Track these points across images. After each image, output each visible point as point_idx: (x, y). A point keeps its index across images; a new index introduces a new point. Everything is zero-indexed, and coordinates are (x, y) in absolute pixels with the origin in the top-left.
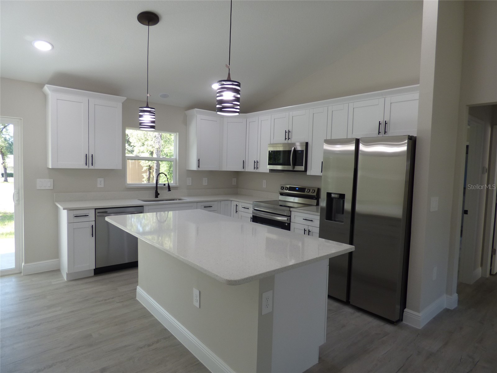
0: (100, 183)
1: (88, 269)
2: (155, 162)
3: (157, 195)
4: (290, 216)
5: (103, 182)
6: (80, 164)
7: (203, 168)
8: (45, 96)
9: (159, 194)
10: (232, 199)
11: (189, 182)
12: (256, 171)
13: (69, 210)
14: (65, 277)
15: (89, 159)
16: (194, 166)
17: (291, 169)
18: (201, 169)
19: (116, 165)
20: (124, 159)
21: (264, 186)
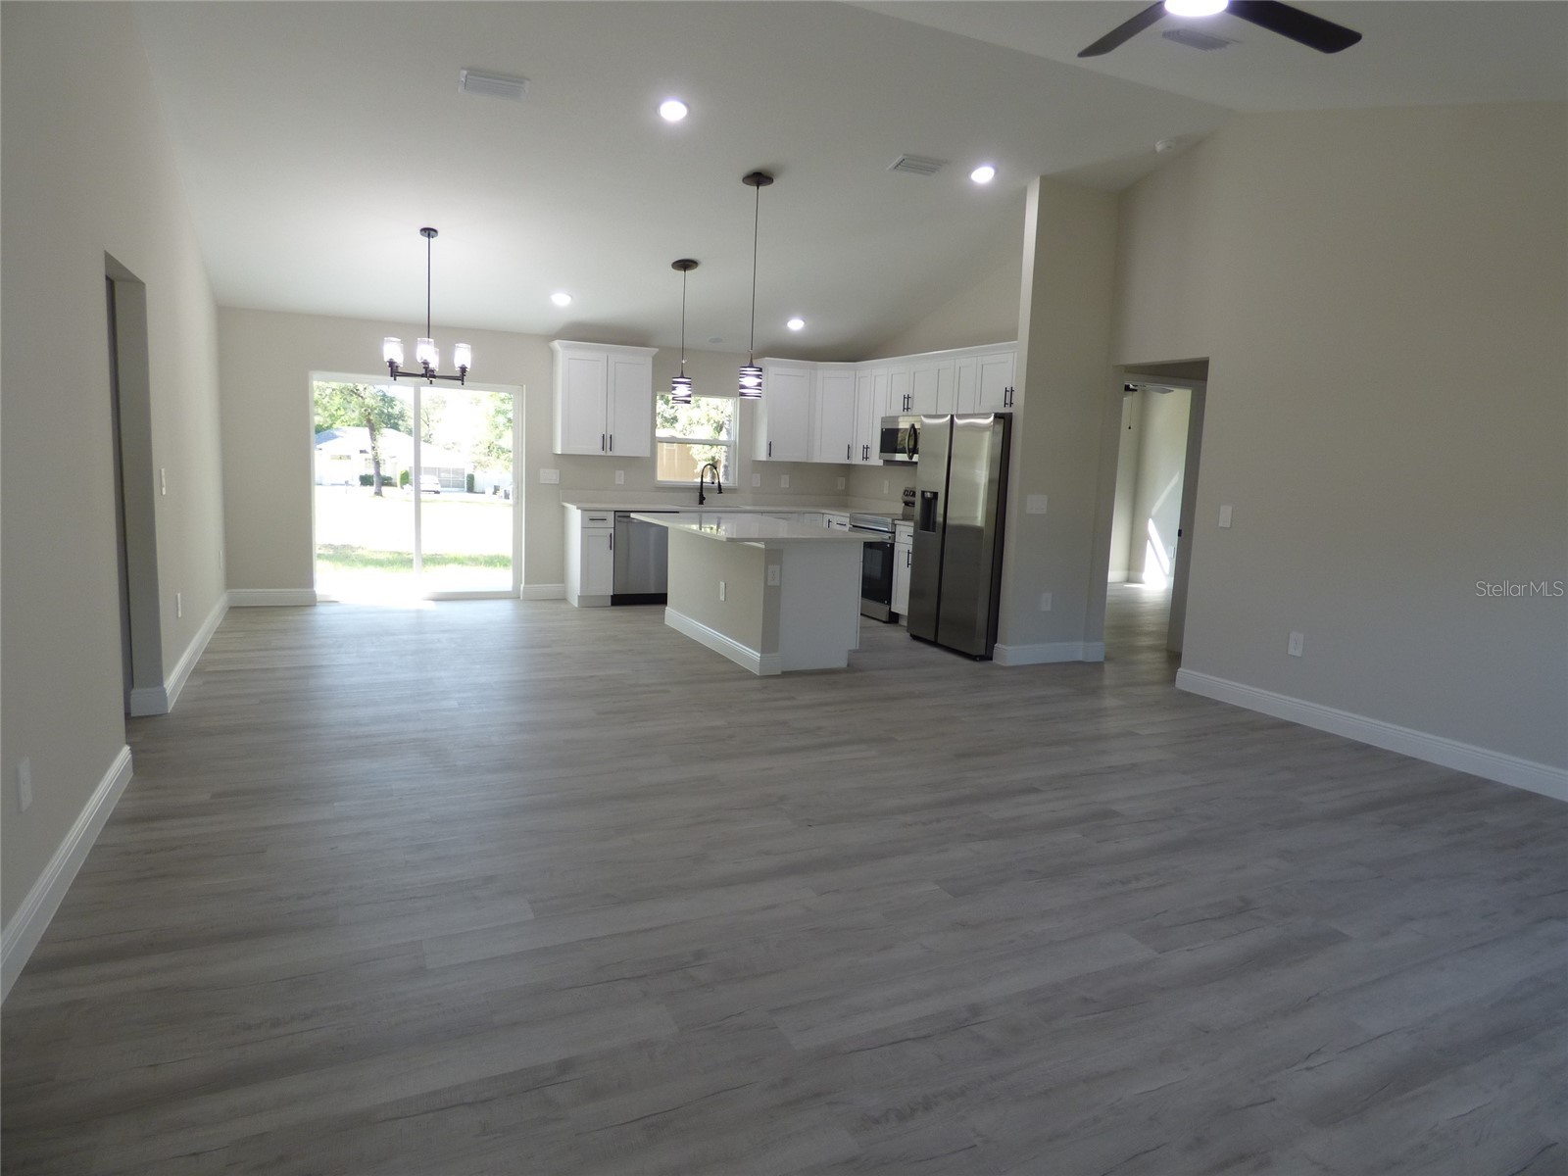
0: (620, 477)
1: (603, 594)
2: (724, 448)
3: (702, 499)
4: (894, 533)
5: (622, 478)
6: (595, 449)
7: (777, 457)
8: (552, 353)
9: (704, 499)
10: (823, 511)
11: (756, 481)
12: (864, 462)
13: (584, 510)
14: (575, 603)
15: (607, 441)
16: (762, 456)
17: (908, 460)
18: (774, 458)
19: (643, 451)
20: (654, 441)
21: (886, 491)
